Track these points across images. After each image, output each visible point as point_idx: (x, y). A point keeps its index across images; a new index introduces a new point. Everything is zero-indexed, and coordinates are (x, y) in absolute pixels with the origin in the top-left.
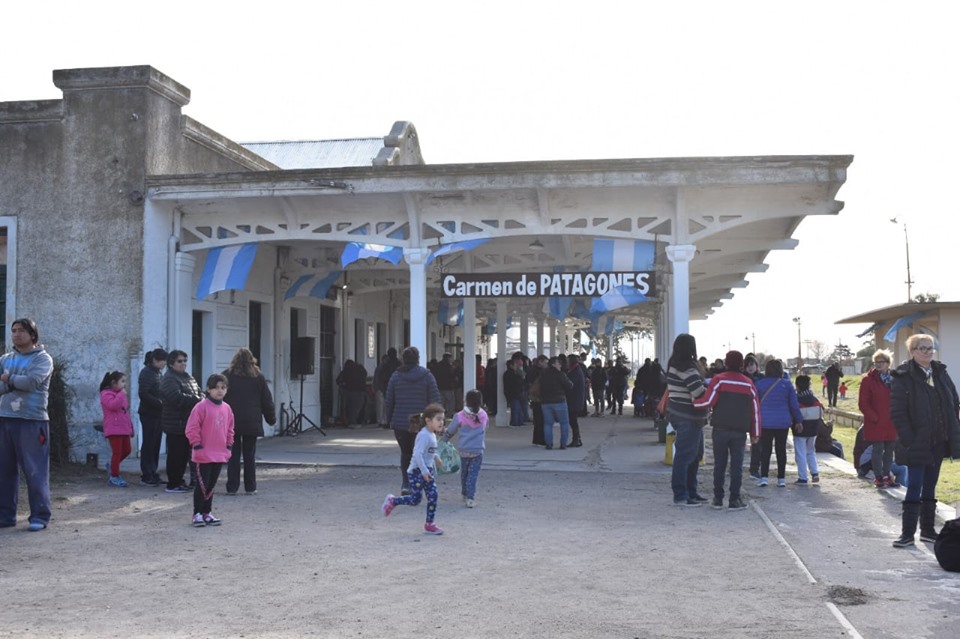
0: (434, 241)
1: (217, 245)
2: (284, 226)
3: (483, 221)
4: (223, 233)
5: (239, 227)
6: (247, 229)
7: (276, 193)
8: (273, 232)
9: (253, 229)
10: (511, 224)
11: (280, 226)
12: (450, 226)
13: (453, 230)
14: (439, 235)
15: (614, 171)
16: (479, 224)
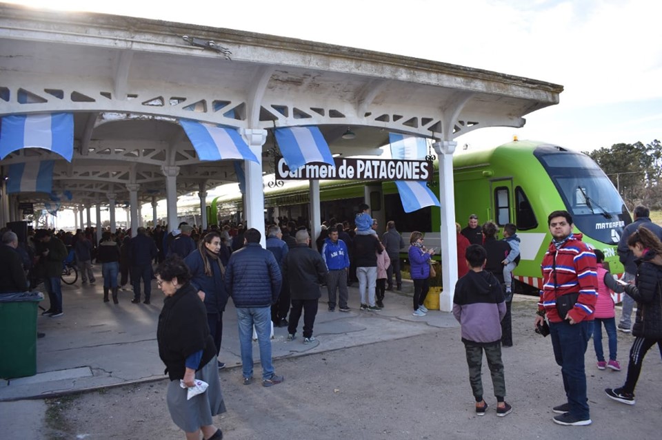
0: (270, 124)
1: (16, 111)
2: (108, 95)
3: (312, 109)
4: (23, 96)
5: (47, 91)
6: (59, 94)
7: (136, 47)
8: (93, 100)
9: (67, 95)
10: (334, 114)
11: (103, 94)
12: (282, 110)
13: (286, 114)
14: (274, 118)
15: (444, 73)
16: (308, 111)
